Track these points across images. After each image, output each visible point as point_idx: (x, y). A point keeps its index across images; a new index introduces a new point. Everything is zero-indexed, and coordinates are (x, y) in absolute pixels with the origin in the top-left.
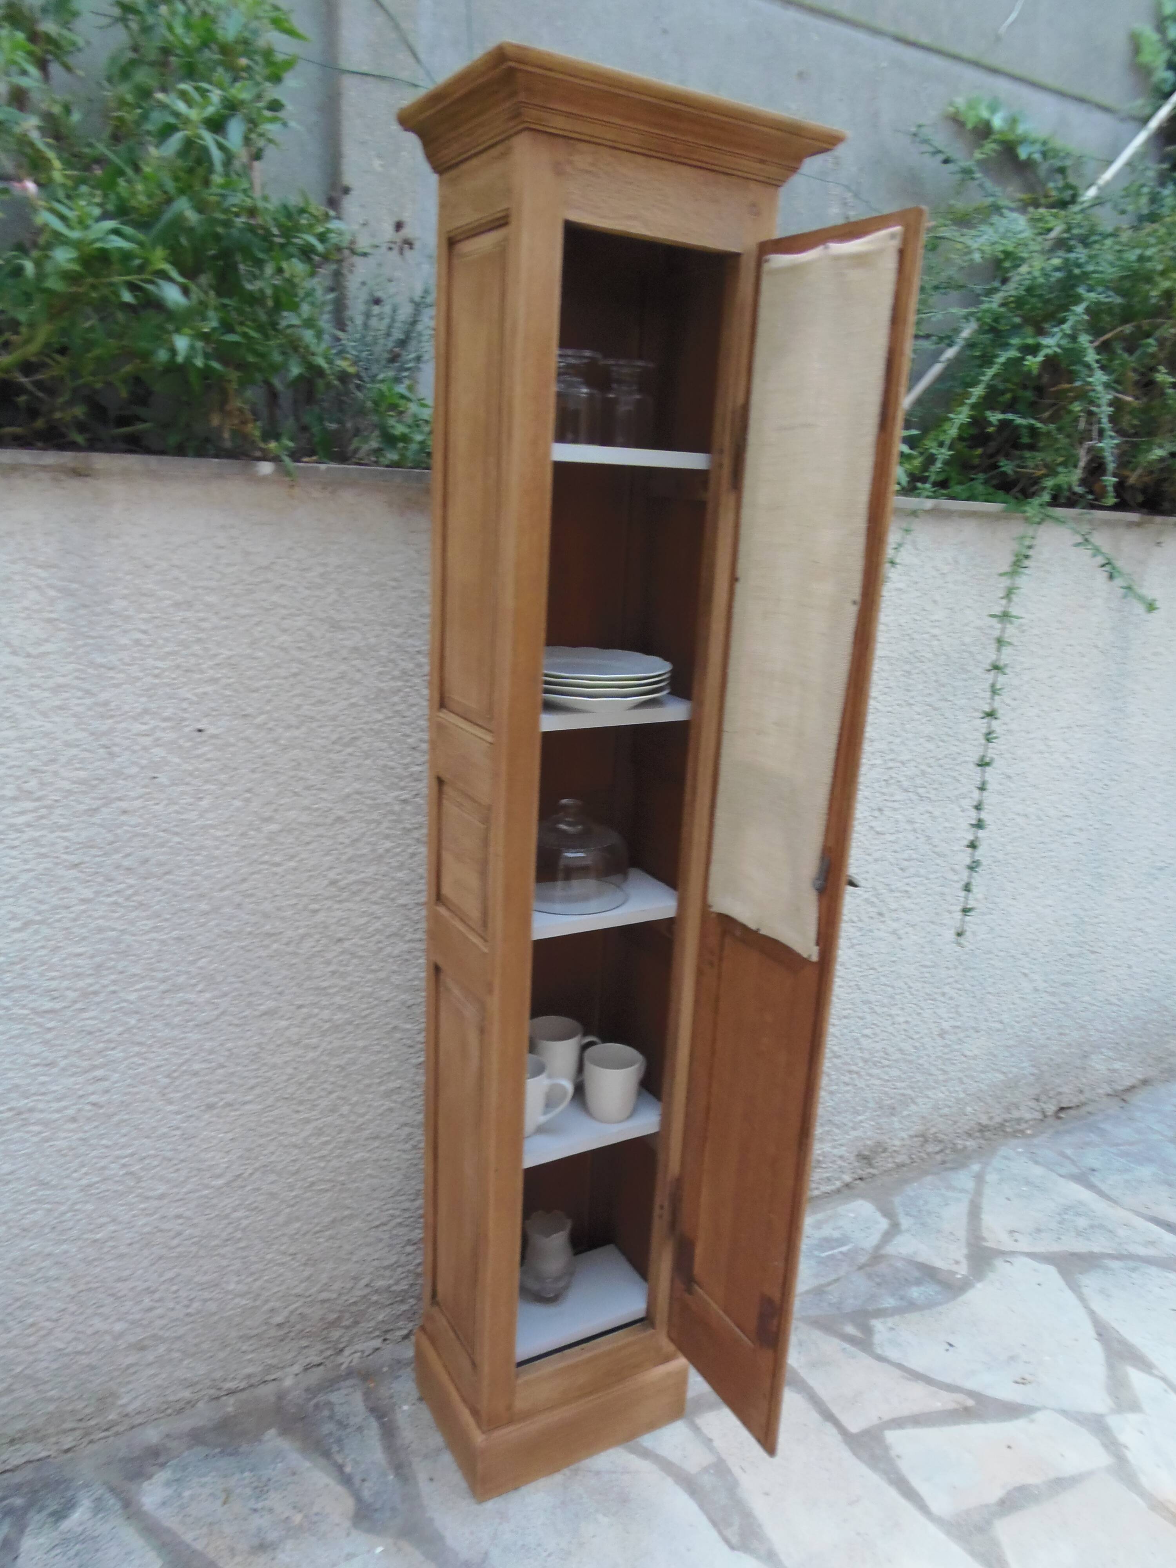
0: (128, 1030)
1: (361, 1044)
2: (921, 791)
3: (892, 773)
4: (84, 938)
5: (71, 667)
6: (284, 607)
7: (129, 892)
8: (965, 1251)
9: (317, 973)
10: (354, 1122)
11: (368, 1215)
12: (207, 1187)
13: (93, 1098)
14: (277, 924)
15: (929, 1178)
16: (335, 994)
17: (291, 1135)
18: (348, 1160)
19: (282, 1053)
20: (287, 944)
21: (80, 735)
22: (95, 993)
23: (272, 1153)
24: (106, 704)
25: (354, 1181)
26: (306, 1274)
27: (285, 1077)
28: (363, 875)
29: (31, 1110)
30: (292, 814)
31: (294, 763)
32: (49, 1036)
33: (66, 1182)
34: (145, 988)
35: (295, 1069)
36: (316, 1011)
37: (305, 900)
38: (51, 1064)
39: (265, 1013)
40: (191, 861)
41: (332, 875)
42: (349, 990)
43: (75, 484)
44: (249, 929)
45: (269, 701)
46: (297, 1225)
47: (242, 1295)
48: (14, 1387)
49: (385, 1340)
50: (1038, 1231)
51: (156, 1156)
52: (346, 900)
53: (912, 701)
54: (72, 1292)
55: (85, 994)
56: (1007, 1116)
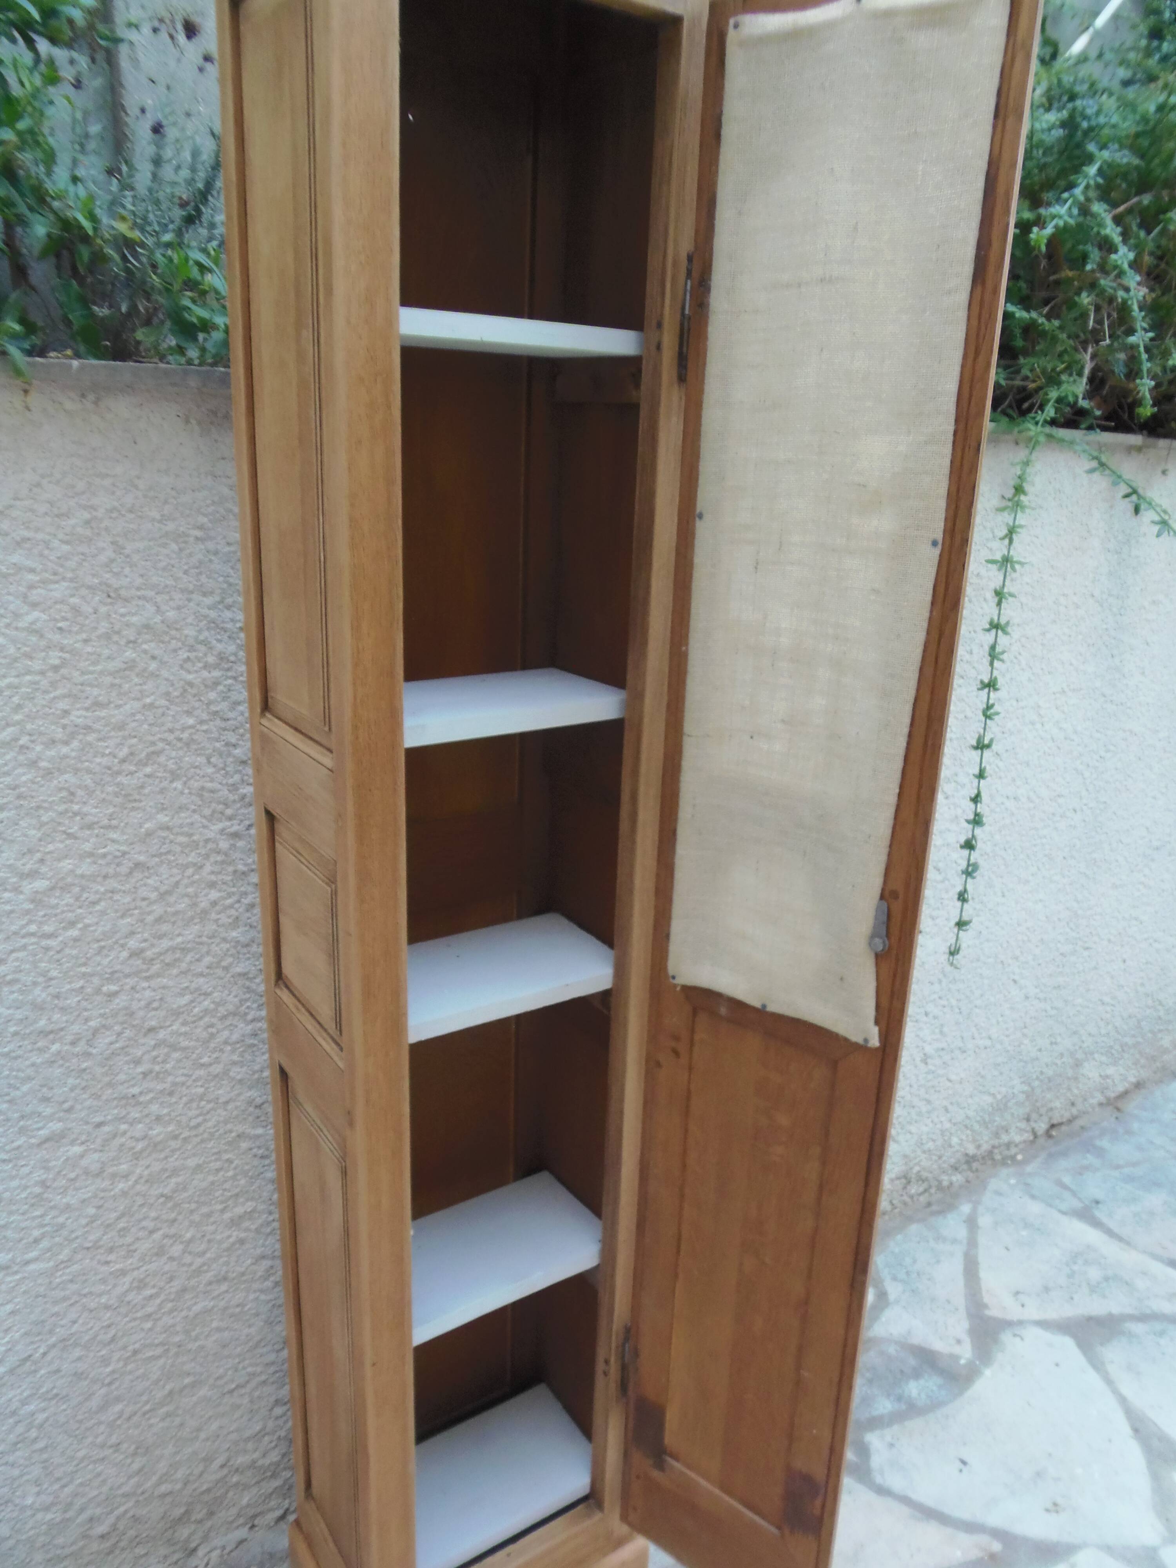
1: (192, 1162)
6: (32, 571)
8: (965, 1325)
9: (122, 1077)
10: (190, 1265)
11: (218, 1378)
14: (56, 1017)
15: (914, 1228)
16: (150, 1102)
17: (100, 1295)
18: (184, 1313)
19: (76, 1189)
20: (73, 1043)
23: (74, 1322)
25: (196, 1339)
26: (136, 1466)
27: (84, 1221)
28: (180, 939)
30: (66, 865)
31: (64, 794)
35: (99, 1207)
36: (123, 1127)
37: (96, 981)
39: (47, 1140)
41: (133, 943)
42: (171, 1094)
44: (12, 1029)
45: (19, 707)
46: (118, 1408)
47: (47, 1509)
49: (253, 1526)
50: (1047, 1289)
52: (158, 975)
56: (996, 1142)
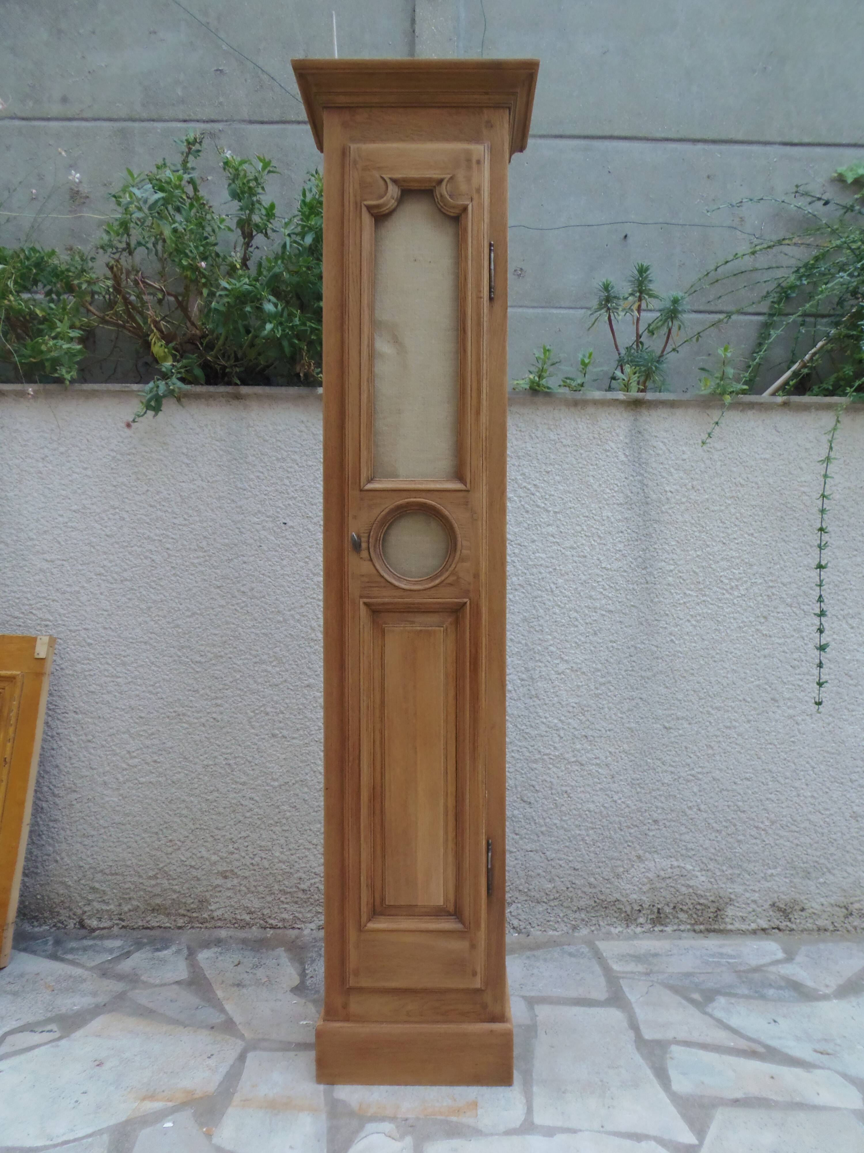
0: (236, 680)
2: (805, 608)
3: (774, 590)
4: (219, 626)
5: (226, 488)
7: (243, 605)
12: (268, 785)
13: (214, 715)
21: (227, 521)
22: (221, 657)
24: (241, 507)
29: (184, 715)
32: (197, 676)
33: (196, 760)
34: (246, 659)
38: (197, 691)
40: (274, 592)
43: (236, 402)
48: (158, 876)
51: (242, 758)
53: (787, 539)
54: (193, 827)
55: (217, 657)
